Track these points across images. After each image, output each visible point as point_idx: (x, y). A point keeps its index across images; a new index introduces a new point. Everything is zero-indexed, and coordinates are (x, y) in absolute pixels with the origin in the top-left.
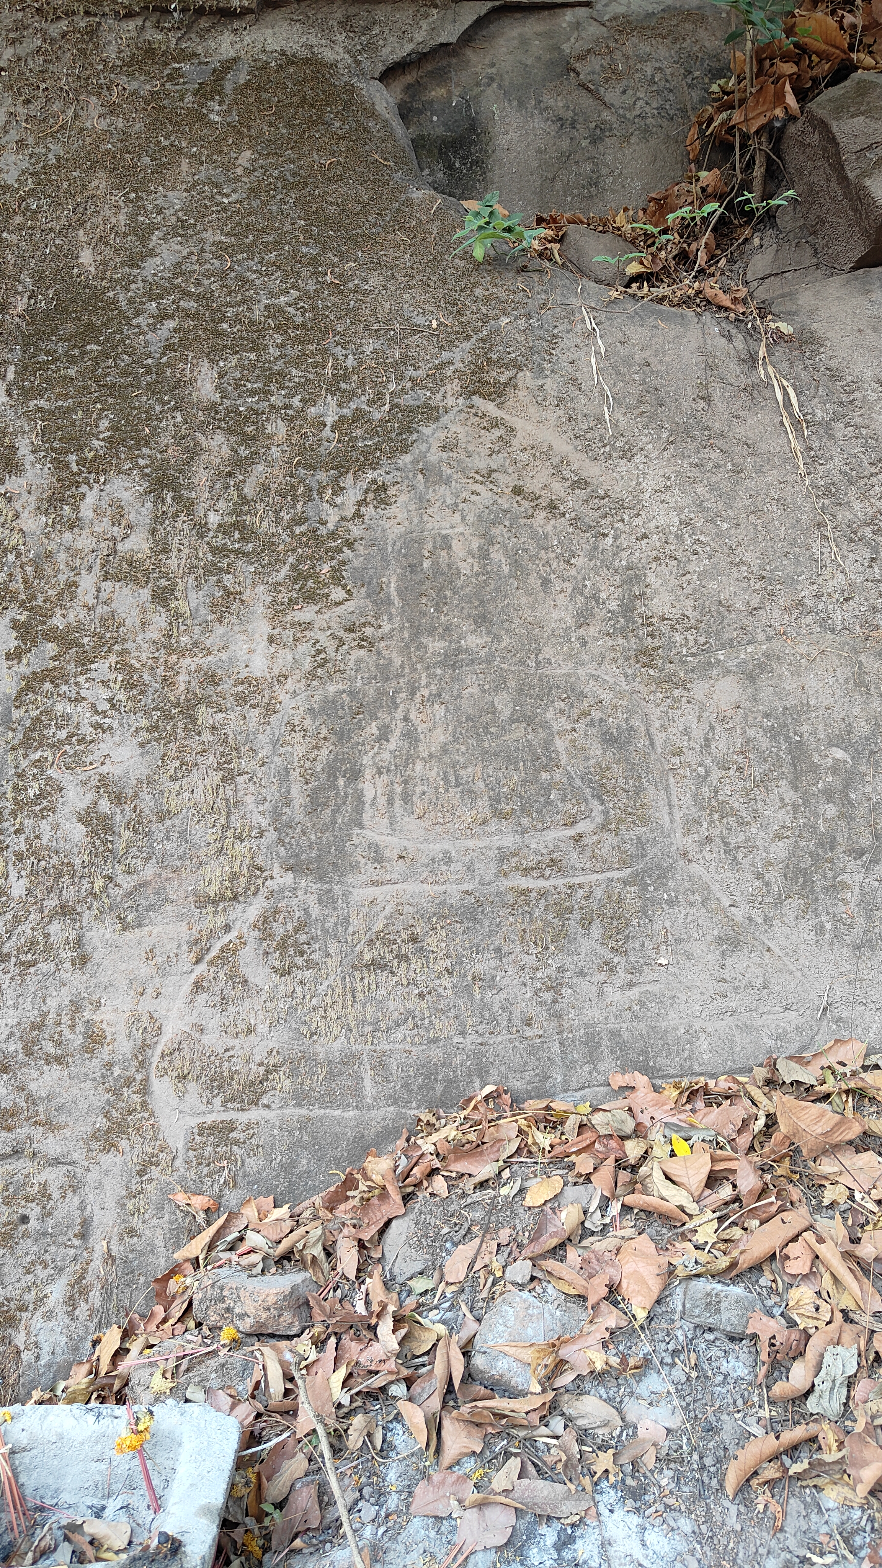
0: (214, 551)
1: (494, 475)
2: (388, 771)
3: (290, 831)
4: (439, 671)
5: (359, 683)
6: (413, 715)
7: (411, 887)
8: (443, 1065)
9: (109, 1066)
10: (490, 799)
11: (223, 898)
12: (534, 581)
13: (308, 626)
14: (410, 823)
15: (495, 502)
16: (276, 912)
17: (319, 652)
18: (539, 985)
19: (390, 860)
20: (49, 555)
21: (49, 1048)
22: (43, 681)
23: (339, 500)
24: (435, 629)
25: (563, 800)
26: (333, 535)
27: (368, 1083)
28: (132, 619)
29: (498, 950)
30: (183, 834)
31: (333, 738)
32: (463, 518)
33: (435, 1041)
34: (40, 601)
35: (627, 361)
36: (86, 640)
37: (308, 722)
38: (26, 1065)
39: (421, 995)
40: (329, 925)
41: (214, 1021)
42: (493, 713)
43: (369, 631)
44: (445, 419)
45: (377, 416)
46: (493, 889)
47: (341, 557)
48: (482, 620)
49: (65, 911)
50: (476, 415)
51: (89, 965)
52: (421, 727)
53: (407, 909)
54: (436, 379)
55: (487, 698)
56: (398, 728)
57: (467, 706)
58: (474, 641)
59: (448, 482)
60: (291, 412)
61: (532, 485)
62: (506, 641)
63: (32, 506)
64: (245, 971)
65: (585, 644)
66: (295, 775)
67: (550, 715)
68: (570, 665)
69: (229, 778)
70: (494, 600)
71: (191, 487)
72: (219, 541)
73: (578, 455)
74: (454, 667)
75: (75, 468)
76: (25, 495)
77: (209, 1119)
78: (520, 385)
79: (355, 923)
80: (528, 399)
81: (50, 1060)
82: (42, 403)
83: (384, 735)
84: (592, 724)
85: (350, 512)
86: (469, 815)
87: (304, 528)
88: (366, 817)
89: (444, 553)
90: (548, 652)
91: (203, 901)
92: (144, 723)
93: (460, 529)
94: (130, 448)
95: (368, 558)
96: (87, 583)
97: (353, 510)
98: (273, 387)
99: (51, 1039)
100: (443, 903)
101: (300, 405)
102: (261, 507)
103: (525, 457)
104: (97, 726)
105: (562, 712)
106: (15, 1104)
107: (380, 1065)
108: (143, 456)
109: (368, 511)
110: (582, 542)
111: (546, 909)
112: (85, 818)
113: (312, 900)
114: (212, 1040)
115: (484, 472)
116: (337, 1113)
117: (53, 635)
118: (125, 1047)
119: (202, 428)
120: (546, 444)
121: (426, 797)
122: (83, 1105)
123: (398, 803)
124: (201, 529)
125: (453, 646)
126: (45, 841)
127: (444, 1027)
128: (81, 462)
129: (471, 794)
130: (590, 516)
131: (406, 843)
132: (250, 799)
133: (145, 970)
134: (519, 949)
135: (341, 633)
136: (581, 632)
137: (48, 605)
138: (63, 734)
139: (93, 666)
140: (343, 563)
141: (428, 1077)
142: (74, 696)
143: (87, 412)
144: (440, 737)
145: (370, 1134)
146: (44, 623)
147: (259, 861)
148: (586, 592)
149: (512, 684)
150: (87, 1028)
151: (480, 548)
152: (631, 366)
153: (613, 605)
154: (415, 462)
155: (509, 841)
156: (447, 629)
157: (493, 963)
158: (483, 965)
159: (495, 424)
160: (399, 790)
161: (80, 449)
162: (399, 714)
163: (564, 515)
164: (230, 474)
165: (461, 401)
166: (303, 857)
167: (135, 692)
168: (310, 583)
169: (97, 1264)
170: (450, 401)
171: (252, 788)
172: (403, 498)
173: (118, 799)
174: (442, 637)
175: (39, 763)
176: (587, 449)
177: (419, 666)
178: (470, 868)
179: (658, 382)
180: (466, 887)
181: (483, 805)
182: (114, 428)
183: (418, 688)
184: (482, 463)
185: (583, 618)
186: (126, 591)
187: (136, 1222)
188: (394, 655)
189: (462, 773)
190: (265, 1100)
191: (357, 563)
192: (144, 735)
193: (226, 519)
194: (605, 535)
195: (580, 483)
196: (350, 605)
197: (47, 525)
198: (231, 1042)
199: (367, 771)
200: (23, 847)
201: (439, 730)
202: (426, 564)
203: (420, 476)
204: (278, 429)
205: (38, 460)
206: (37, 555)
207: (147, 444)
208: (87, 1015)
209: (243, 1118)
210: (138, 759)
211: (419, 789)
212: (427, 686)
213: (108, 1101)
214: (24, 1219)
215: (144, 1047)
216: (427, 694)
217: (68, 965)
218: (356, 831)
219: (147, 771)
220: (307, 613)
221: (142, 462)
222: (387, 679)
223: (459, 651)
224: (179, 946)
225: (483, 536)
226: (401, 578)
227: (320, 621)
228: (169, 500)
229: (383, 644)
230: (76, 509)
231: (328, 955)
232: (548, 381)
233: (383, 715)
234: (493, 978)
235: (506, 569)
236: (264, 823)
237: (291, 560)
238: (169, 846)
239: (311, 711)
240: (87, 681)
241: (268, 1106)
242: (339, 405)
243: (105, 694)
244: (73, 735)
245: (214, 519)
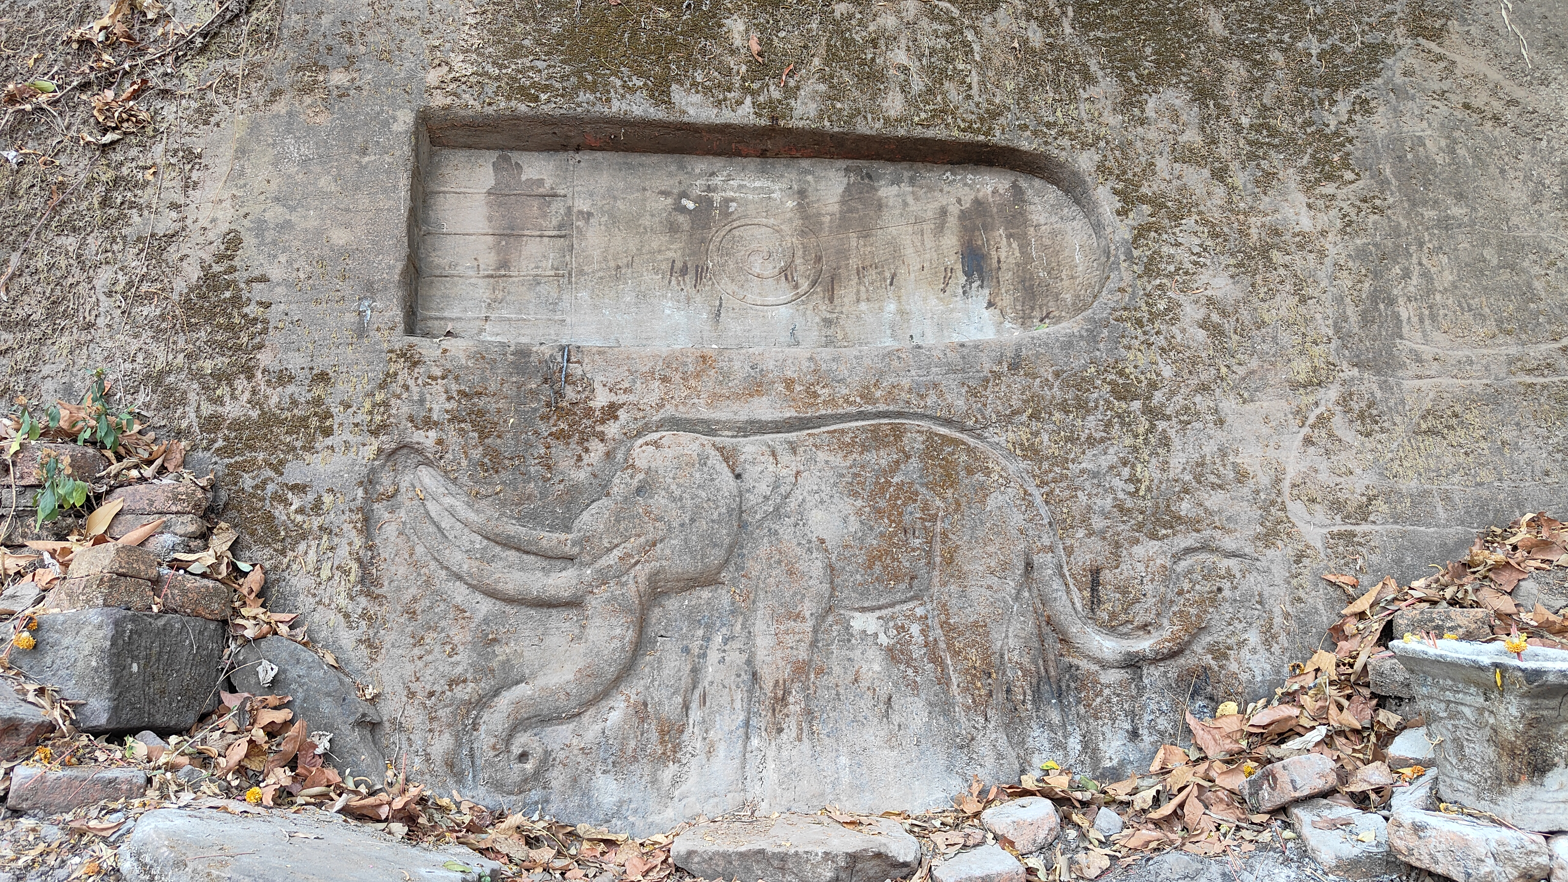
0: (1250, 143)
1: (1446, 94)
2: (1416, 299)
3: (1351, 340)
4: (1436, 232)
5: (1378, 239)
6: (1425, 261)
7: (1445, 381)
8: (1491, 499)
9: (1257, 492)
10: (1496, 320)
11: (1311, 383)
12: (1493, 170)
13: (1333, 197)
14: (1438, 336)
15: (1451, 114)
16: (1351, 394)
17: (1345, 216)
18: (1551, 449)
19: (1427, 361)
20: (1130, 143)
21: (1212, 478)
22: (1149, 230)
23: (1334, 110)
24: (1427, 202)
25: (1549, 322)
26: (1336, 134)
27: (1440, 510)
28: (1200, 190)
29: (1518, 424)
30: (1274, 338)
31: (1371, 276)
32: (1430, 125)
33: (1481, 484)
34: (1130, 175)
35: (1530, 14)
36: (1170, 204)
37: (1350, 264)
38: (1199, 490)
39: (1466, 453)
40: (1391, 403)
41: (1323, 465)
42: (1484, 261)
43: (1378, 202)
44: (1400, 54)
45: (1349, 50)
46: (1506, 382)
47: (1345, 149)
48: (1460, 197)
49: (1204, 388)
50: (1423, 51)
51: (1225, 425)
52: (1433, 270)
53: (1445, 395)
54: (1386, 22)
55: (1477, 251)
56: (1416, 271)
57: (1463, 255)
58: (1458, 211)
59: (1413, 99)
60: (1284, 46)
61: (1478, 102)
62: (1481, 212)
63: (1110, 108)
64: (1339, 433)
65: (1541, 215)
66: (1348, 300)
67: (1526, 264)
68: (1534, 229)
69: (1303, 300)
70: (1466, 182)
71: (1225, 97)
72: (1253, 136)
73: (1508, 82)
74: (1447, 228)
75: (1136, 82)
76: (1103, 100)
77: (1335, 529)
78: (1451, 30)
79: (1410, 402)
80: (1460, 40)
81: (1214, 486)
82: (1099, 34)
83: (1407, 274)
84: (1559, 270)
85: (1345, 118)
86: (1481, 331)
87: (1313, 128)
88: (1405, 330)
89: (1421, 149)
90: (1515, 220)
91: (1295, 386)
92: (1232, 261)
93: (1429, 133)
94: (1172, 68)
95: (1365, 151)
96: (1162, 163)
97: (1347, 116)
98: (1267, 27)
99: (1212, 473)
100: (1471, 392)
101: (1290, 40)
102: (1280, 113)
103: (1467, 82)
104: (1195, 263)
105: (1535, 262)
106: (1198, 515)
107: (1447, 498)
108: (1183, 74)
109: (1357, 117)
110: (1525, 144)
111: (1549, 397)
112: (1204, 324)
113: (1375, 387)
114: (1324, 477)
115: (1439, 92)
116: (1423, 529)
117: (1143, 200)
118: (1265, 480)
119: (1222, 55)
120: (1481, 74)
121: (1448, 318)
122: (1244, 517)
123: (1427, 322)
124: (1238, 128)
125: (1443, 214)
126: (1179, 340)
127: (1485, 475)
128: (1140, 76)
129: (1483, 318)
130: (1526, 126)
131: (1436, 350)
132: (1318, 316)
133: (1265, 430)
134: (1533, 424)
135: (1358, 203)
136: (1537, 207)
137: (1136, 178)
138: (1172, 268)
139: (1183, 222)
140: (1348, 154)
141: (1482, 507)
142: (1173, 242)
143: (1136, 43)
144: (1448, 277)
145: (1450, 543)
146: (1137, 191)
147: (1331, 359)
148: (1534, 179)
149: (1494, 241)
150: (1234, 467)
151: (1447, 146)
152: (1533, 19)
153: (1556, 189)
154: (1386, 83)
155: (1513, 350)
156: (1436, 202)
157: (1515, 433)
158: (1508, 434)
159: (1440, 58)
160: (1427, 313)
161: (1136, 68)
162: (1414, 260)
163: (1506, 124)
164: (1251, 89)
165: (1409, 41)
166: (1363, 357)
167: (1220, 240)
168: (1327, 167)
169: (1278, 620)
170: (1401, 41)
171: (1320, 309)
172: (1381, 109)
173: (1224, 314)
174: (1433, 208)
175: (1160, 286)
176: (1513, 78)
177: (1420, 228)
178: (1487, 368)
179: (1558, 30)
180: (1485, 381)
181: (1491, 324)
182: (1155, 53)
183: (1424, 243)
184: (1436, 86)
185: (1536, 198)
186: (1191, 170)
187: (1301, 593)
188: (1401, 219)
189: (1471, 302)
190: (1371, 518)
191: (1358, 154)
192: (1232, 270)
193: (1255, 121)
194: (1541, 140)
195: (1512, 102)
196: (1360, 184)
197: (1124, 122)
198: (1338, 480)
199: (1400, 299)
200: (1164, 344)
201: (1446, 273)
202: (1409, 156)
203: (1392, 94)
204: (1276, 56)
205: (1106, 75)
206: (1121, 143)
207: (1184, 66)
208: (1231, 458)
209: (1358, 529)
210: (1232, 286)
211: (1441, 312)
212: (1430, 241)
213: (1261, 515)
214: (1220, 590)
215: (1278, 481)
216: (1431, 246)
217: (1211, 425)
218: (1398, 341)
219: (1242, 295)
220: (1329, 188)
221: (1184, 78)
222: (1399, 236)
223: (1448, 217)
224: (1286, 415)
225: (1448, 137)
226: (1393, 166)
227: (1341, 193)
228: (1212, 106)
229: (1389, 212)
230: (1143, 111)
231: (1395, 424)
232: (1472, 28)
233: (1401, 260)
234: (1517, 443)
235: (1470, 161)
236: (1331, 333)
237: (1309, 151)
238: (1265, 347)
239: (1350, 256)
240: (1181, 231)
241: (1374, 522)
242: (1320, 41)
243: (1198, 241)
244: (1180, 269)
245: (1245, 121)
